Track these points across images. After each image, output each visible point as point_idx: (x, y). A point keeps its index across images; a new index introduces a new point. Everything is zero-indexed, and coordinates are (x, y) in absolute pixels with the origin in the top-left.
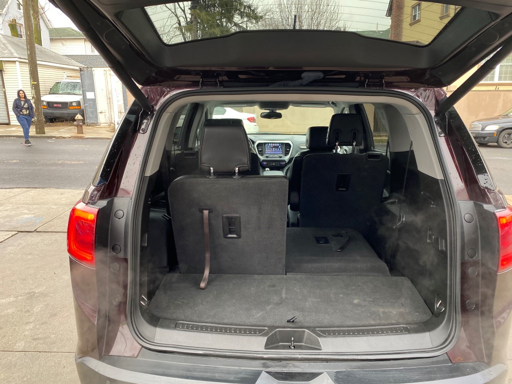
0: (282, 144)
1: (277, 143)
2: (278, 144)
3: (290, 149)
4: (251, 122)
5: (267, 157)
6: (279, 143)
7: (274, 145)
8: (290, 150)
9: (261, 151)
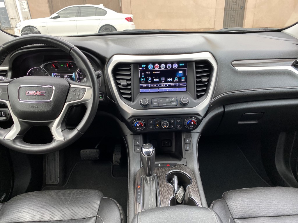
0: (187, 63)
1: (172, 63)
2: (175, 66)
3: (210, 76)
4: (128, 21)
5: (145, 107)
6: (178, 62)
7: (163, 66)
8: (209, 81)
9: (125, 87)
